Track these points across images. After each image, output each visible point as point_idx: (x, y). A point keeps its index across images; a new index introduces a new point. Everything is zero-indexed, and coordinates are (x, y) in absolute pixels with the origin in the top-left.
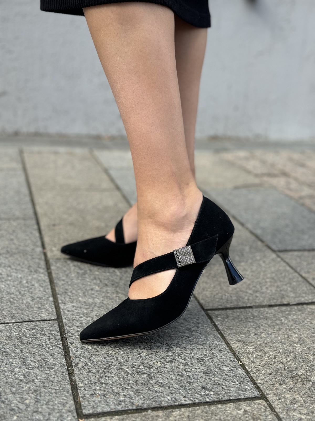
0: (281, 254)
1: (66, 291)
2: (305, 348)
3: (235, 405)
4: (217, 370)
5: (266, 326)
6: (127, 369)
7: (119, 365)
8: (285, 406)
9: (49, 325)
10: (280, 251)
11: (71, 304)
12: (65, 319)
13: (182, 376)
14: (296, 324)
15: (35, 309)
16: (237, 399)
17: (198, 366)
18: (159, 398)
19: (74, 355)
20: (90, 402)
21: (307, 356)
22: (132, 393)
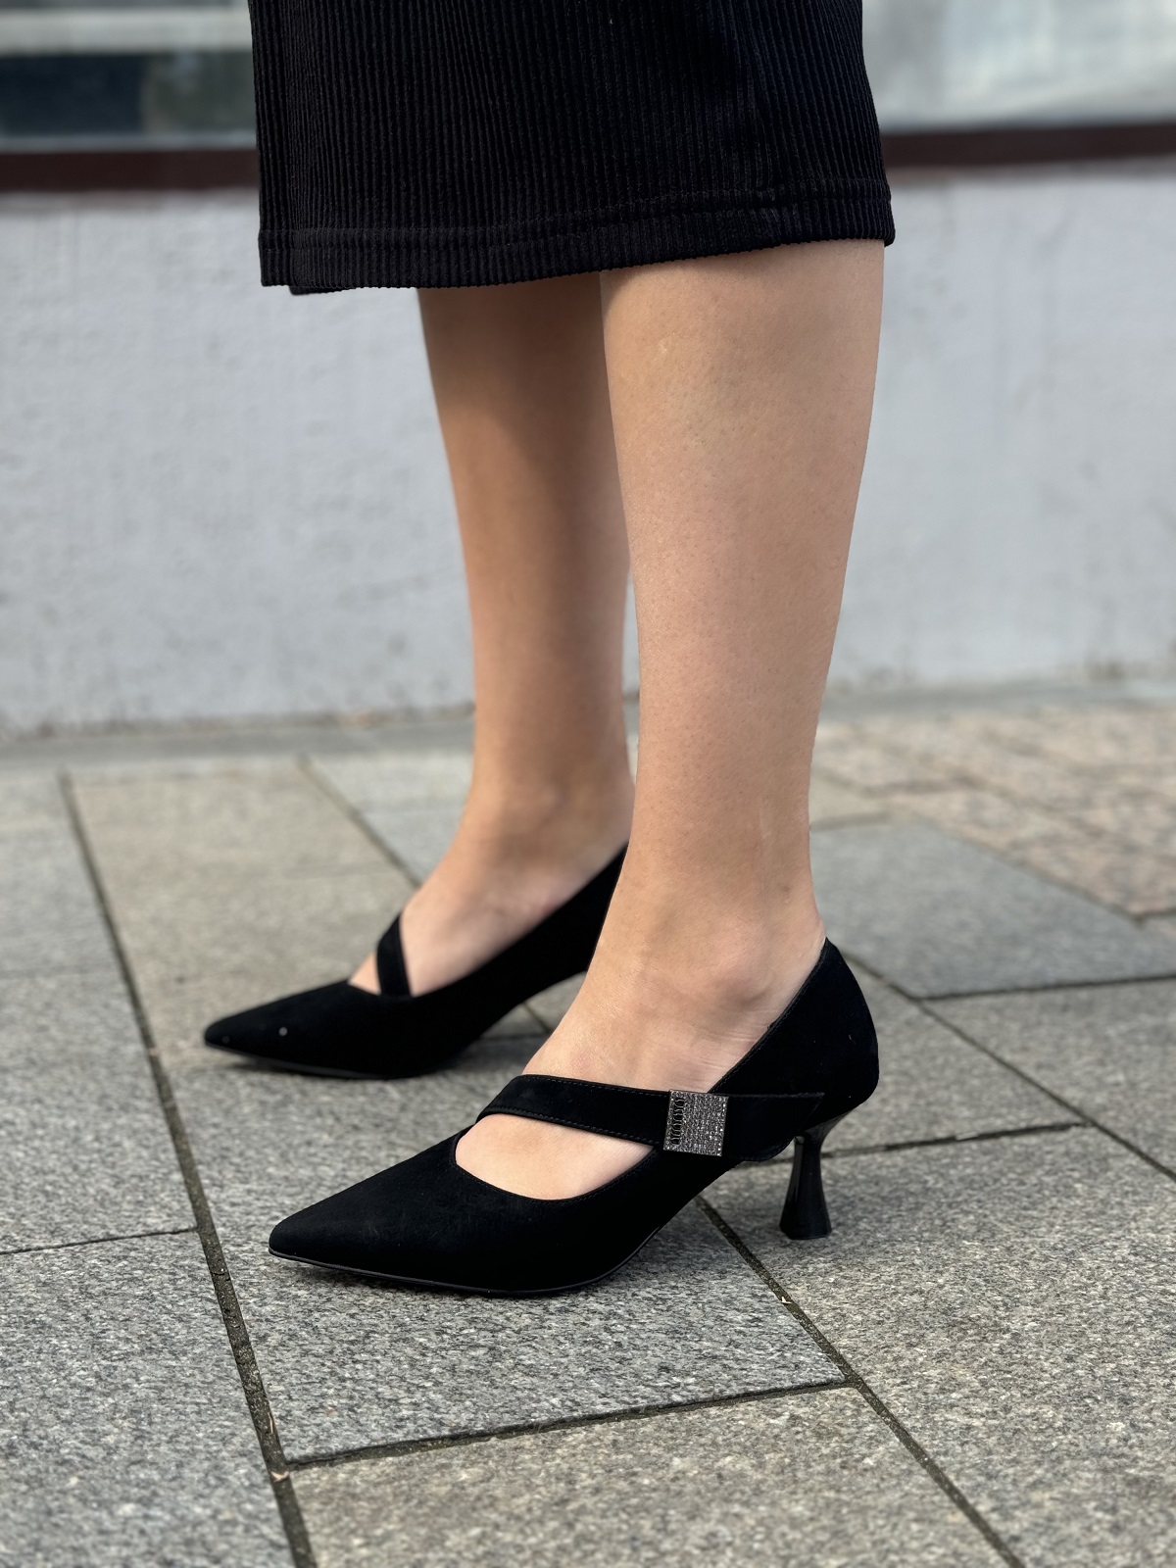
0: (938, 1008)
1: (225, 1153)
2: (996, 1249)
3: (762, 1404)
4: (710, 1323)
5: (875, 1200)
6: (422, 1340)
7: (398, 1330)
8: (920, 1400)
9: (173, 1244)
10: (933, 998)
11: (242, 1187)
12: (224, 1225)
13: (598, 1343)
14: (973, 1189)
15: (125, 1206)
16: (770, 1391)
17: (649, 1317)
18: (524, 1403)
19: (254, 1315)
20: (306, 1428)
21: (1001, 1268)
22: (439, 1396)
